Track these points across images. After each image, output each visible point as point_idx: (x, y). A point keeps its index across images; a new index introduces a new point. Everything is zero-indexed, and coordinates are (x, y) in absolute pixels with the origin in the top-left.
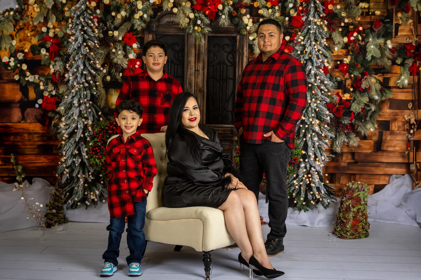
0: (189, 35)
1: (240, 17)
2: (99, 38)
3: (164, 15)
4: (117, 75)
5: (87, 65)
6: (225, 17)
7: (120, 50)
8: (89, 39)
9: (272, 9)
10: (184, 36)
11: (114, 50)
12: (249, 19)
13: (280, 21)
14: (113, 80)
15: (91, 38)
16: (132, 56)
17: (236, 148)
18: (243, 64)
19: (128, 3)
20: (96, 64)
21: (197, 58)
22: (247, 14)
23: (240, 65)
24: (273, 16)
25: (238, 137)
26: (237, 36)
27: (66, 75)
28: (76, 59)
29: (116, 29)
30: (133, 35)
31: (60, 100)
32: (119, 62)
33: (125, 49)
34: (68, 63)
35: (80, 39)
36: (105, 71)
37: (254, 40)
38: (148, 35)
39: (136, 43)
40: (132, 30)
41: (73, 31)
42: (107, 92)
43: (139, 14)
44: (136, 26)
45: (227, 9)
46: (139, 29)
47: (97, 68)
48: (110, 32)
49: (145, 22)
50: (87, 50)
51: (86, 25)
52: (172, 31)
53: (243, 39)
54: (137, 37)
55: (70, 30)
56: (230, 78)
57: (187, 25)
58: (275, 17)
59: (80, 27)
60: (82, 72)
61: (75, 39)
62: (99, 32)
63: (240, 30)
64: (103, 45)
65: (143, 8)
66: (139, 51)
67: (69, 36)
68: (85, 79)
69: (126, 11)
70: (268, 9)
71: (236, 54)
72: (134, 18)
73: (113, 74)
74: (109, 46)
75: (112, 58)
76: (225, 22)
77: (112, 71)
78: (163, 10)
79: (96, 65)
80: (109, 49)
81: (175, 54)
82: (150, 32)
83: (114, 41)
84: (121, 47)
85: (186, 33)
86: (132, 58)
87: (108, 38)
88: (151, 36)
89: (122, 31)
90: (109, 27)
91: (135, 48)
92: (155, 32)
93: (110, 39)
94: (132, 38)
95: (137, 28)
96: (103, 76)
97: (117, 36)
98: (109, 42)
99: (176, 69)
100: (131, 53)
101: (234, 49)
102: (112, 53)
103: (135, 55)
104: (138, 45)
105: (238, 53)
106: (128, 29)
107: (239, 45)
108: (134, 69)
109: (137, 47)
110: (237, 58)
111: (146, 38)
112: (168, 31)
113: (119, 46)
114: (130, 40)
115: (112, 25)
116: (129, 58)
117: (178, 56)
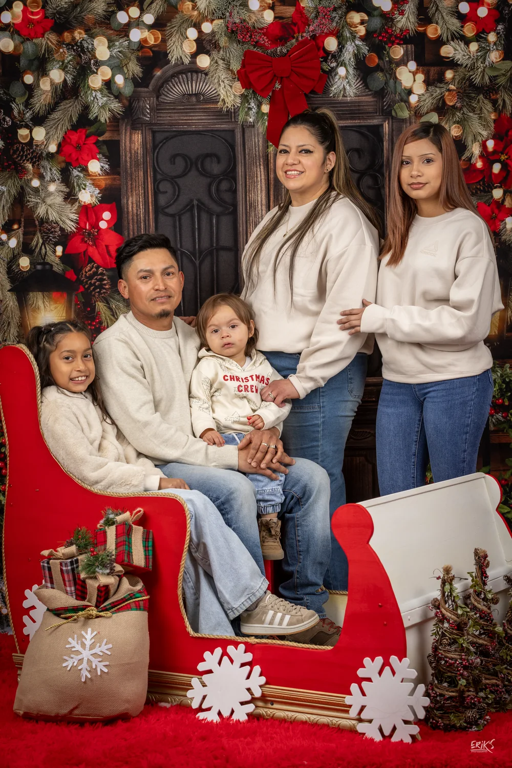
0: (247, 131)
1: (390, 68)
3: (173, 76)
4: (49, 253)
6: (347, 71)
7: (53, 180)
9: (477, 41)
10: (232, 132)
11: (36, 183)
12: (414, 74)
13: (504, 75)
14: (39, 267)
16: (87, 196)
19: (68, 45)
21: (272, 193)
22: (408, 61)
24: (484, 62)
26: (382, 125)
29: (39, 120)
30: (87, 137)
32: (53, 216)
33: (66, 178)
36: (13, 243)
38: (131, 134)
39: (98, 160)
40: (84, 120)
42: (22, 302)
43: (103, 74)
44: (95, 111)
45: (350, 50)
46: (104, 117)
48: (23, 132)
52: (198, 121)
54: (98, 141)
57: (238, 100)
58: (487, 63)
63: (390, 106)
64: (5, 169)
65: (111, 56)
66: (108, 182)
69: (64, 68)
70: (467, 42)
71: (383, 175)
72: (89, 87)
73: (37, 250)
74: (20, 171)
75: (31, 204)
76: (348, 87)
77: (34, 243)
78: (168, 62)
80: (21, 179)
81: (210, 185)
82: (136, 125)
83: (35, 157)
84: (55, 172)
85: (239, 123)
86: (89, 202)
87: (18, 149)
88: (138, 138)
89: (56, 125)
90: (19, 116)
91: (95, 173)
92: (150, 124)
93: (24, 152)
94: (84, 144)
95: (97, 117)
96: (9, 256)
97: (44, 142)
98: (20, 160)
99: (215, 228)
100: (84, 187)
101: (377, 162)
102: (31, 191)
103: (96, 193)
104: (102, 164)
105: (387, 173)
106: (74, 119)
107: (389, 148)
108: (97, 232)
109: (101, 170)
110: (385, 186)
111: (125, 145)
112: (185, 120)
113: (51, 170)
114: (80, 150)
115: (28, 112)
116: (79, 203)
117: (218, 190)
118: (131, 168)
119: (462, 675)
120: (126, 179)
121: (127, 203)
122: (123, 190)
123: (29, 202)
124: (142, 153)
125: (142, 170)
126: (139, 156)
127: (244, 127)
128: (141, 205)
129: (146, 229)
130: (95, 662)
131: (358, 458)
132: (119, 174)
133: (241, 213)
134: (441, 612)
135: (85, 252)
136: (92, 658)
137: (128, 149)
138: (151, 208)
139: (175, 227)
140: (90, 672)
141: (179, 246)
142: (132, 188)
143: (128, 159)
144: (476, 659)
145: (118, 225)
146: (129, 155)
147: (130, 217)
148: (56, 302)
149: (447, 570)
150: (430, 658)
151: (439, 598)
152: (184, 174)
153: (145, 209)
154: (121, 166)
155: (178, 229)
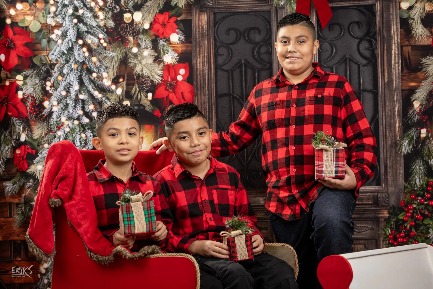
0: (279, 11)
2: (106, 28)
4: (143, 97)
5: (86, 82)
7: (147, 48)
8: (88, 32)
10: (269, 12)
11: (135, 50)
15: (91, 29)
16: (169, 58)
17: (385, 234)
18: (391, 60)
20: (103, 78)
23: (386, 62)
25: (389, 210)
26: (375, 5)
27: (46, 104)
28: (65, 71)
29: (138, 7)
30: (170, 18)
31: (34, 151)
32: (146, 72)
33: (155, 46)
34: (49, 80)
35: (72, 34)
36: (119, 91)
37: (411, 8)
38: (199, 15)
39: (177, 33)
40: (168, 6)
41: (59, 20)
46: (182, 4)
47: (105, 86)
48: (127, 16)
50: (84, 52)
51: (82, 6)
52: (245, 4)
53: (388, 8)
54: (177, 20)
55: (53, 17)
56: (365, 90)
59: (70, 11)
60: (77, 96)
61: (63, 34)
62: (106, 16)
64: (114, 41)
66: (184, 48)
67: (51, 29)
68: (83, 108)
71: (376, 40)
73: (135, 96)
74: (124, 42)
75: (131, 65)
77: (133, 91)
79: (102, 81)
80: (125, 47)
81: (253, 50)
82: (202, 9)
83: (135, 32)
84: (148, 42)
85: (274, 5)
86: (170, 63)
87: (123, 27)
88: (204, 17)
89: (149, 10)
90: (125, 5)
91: (175, 42)
92: (212, 8)
93: (127, 30)
94: (168, 23)
95: (176, 4)
96: (116, 100)
97: (140, 22)
98: (125, 35)
99: (256, 79)
100: (167, 52)
101: (371, 31)
102: (132, 56)
103: (175, 56)
104: (180, 36)
105: (379, 39)
106: (161, 6)
107: (380, 21)
108: (176, 83)
109: (179, 40)
110: (378, 48)
111: (195, 23)
112: (237, 4)
113: (145, 41)
114: (165, 27)
115: (130, 2)
116: (164, 63)
117: (259, 53)
118: (199, 38)
120: (196, 46)
121: (196, 63)
122: (194, 54)
123: (130, 63)
124: (207, 28)
125: (207, 40)
126: (205, 30)
127: (277, 8)
128: (206, 63)
129: (209, 81)
131: (359, 246)
132: (191, 42)
133: (275, 69)
135: (167, 97)
137: (197, 25)
138: (212, 66)
139: (229, 78)
141: (231, 93)
142: (199, 52)
143: (197, 32)
145: (190, 79)
146: (198, 30)
147: (198, 73)
148: (147, 132)
152: (235, 42)
153: (208, 66)
154: (193, 37)
155: (231, 81)
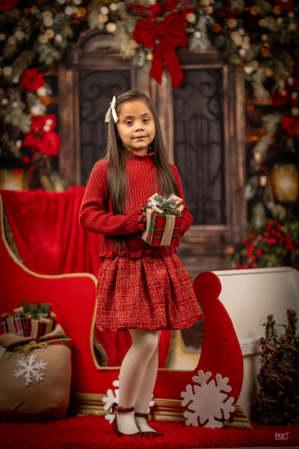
0: (138, 71)
1: (227, 33)
3: (92, 36)
4: (13, 145)
6: (201, 34)
7: (15, 100)
9: (282, 17)
10: (128, 71)
11: (5, 102)
12: (243, 36)
14: (6, 154)
16: (37, 110)
19: (26, 16)
22: (239, 29)
24: (286, 30)
26: (223, 68)
29: (8, 62)
30: (39, 73)
32: (15, 122)
33: (24, 99)
37: (254, 73)
38: (65, 72)
39: (45, 87)
40: (36, 63)
43: (48, 35)
44: (43, 58)
45: (203, 21)
46: (49, 61)
49: (58, 48)
52: (108, 64)
53: (235, 72)
54: (45, 76)
56: (214, 143)
57: (133, 52)
58: (288, 31)
63: (228, 57)
65: (54, 24)
66: (51, 101)
69: (24, 30)
70: (275, 17)
71: (223, 99)
72: (39, 42)
75: (1, 115)
76: (202, 45)
77: (3, 139)
78: (88, 28)
82: (68, 66)
84: (17, 95)
85: (133, 66)
86: (39, 114)
88: (70, 74)
89: (19, 66)
91: (42, 96)
92: (77, 66)
94: (36, 77)
95: (44, 61)
97: (10, 76)
100: (35, 104)
101: (219, 91)
102: (1, 107)
103: (43, 108)
104: (47, 90)
105: (226, 98)
106: (29, 62)
109: (46, 94)
110: (225, 106)
111: (61, 78)
112: (100, 63)
113: (14, 93)
114: (33, 81)
116: (32, 114)
119: (280, 388)
120: (62, 99)
121: (63, 114)
122: (60, 106)
124: (72, 83)
125: (72, 95)
126: (71, 85)
127: (137, 68)
128: (71, 116)
130: (35, 373)
132: (57, 96)
134: (266, 346)
135: (35, 145)
136: (33, 371)
137: (64, 81)
138: (77, 118)
139: (92, 130)
140: (31, 379)
142: (65, 105)
143: (64, 87)
144: (289, 378)
146: (64, 85)
147: (65, 124)
148: (17, 177)
149: (270, 318)
150: (259, 377)
151: (265, 337)
152: (98, 97)
153: (74, 118)
154: (59, 91)
